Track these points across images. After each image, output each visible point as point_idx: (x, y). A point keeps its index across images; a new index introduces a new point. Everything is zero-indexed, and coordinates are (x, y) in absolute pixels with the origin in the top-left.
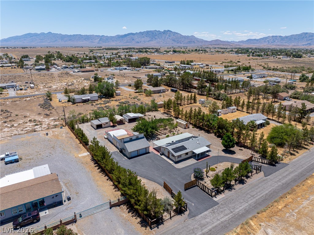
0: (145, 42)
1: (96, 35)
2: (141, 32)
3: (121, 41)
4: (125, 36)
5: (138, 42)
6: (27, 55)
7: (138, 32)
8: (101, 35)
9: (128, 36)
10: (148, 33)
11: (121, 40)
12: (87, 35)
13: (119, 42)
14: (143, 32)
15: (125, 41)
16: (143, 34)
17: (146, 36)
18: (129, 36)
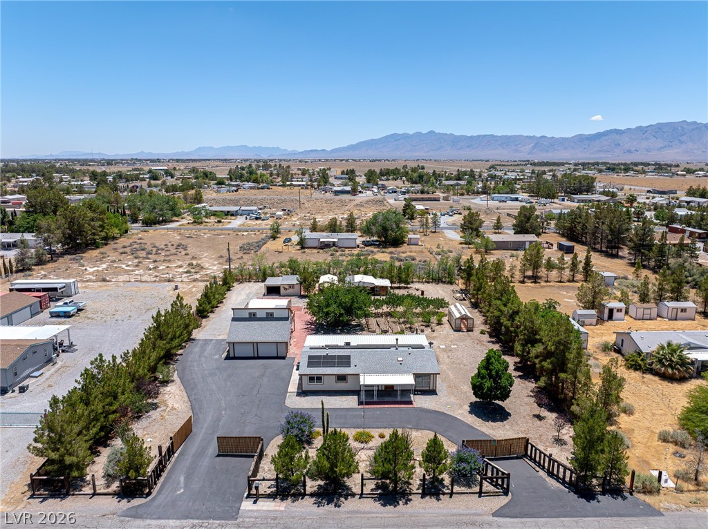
0: (648, 151)
1: (527, 136)
2: (640, 128)
3: (585, 149)
4: (599, 136)
5: (630, 152)
6: (353, 170)
7: (633, 127)
8: (538, 135)
9: (604, 138)
10: (658, 130)
11: (586, 147)
12: (506, 136)
13: (581, 152)
14: (648, 127)
15: (596, 149)
16: (646, 132)
17: (654, 136)
18: (607, 137)
